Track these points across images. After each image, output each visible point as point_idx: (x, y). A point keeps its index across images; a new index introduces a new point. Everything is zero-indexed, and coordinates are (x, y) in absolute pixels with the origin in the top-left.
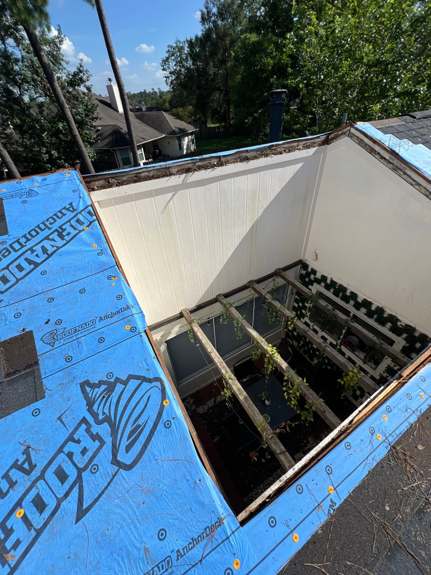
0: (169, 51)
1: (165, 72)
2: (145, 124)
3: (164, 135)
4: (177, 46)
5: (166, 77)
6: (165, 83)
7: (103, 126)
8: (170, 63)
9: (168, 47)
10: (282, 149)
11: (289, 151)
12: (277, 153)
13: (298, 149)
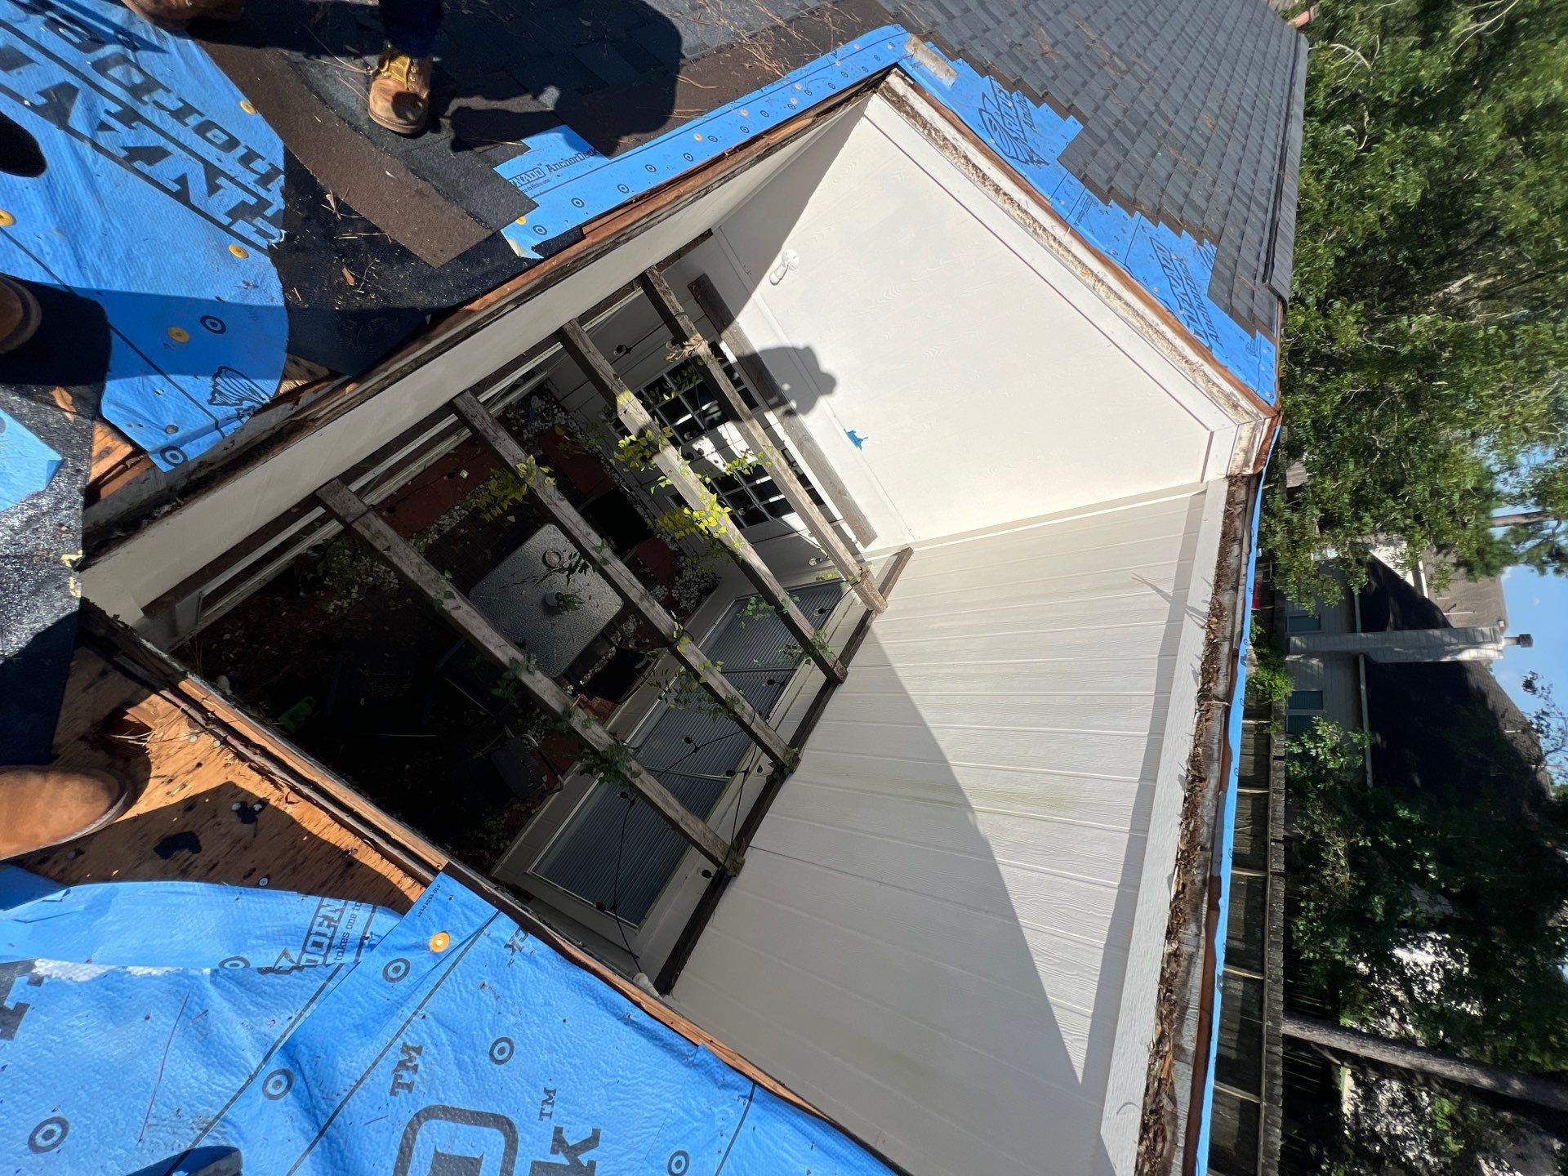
10: (1186, 949)
11: (1166, 982)
12: (1175, 911)
13: (1159, 1041)
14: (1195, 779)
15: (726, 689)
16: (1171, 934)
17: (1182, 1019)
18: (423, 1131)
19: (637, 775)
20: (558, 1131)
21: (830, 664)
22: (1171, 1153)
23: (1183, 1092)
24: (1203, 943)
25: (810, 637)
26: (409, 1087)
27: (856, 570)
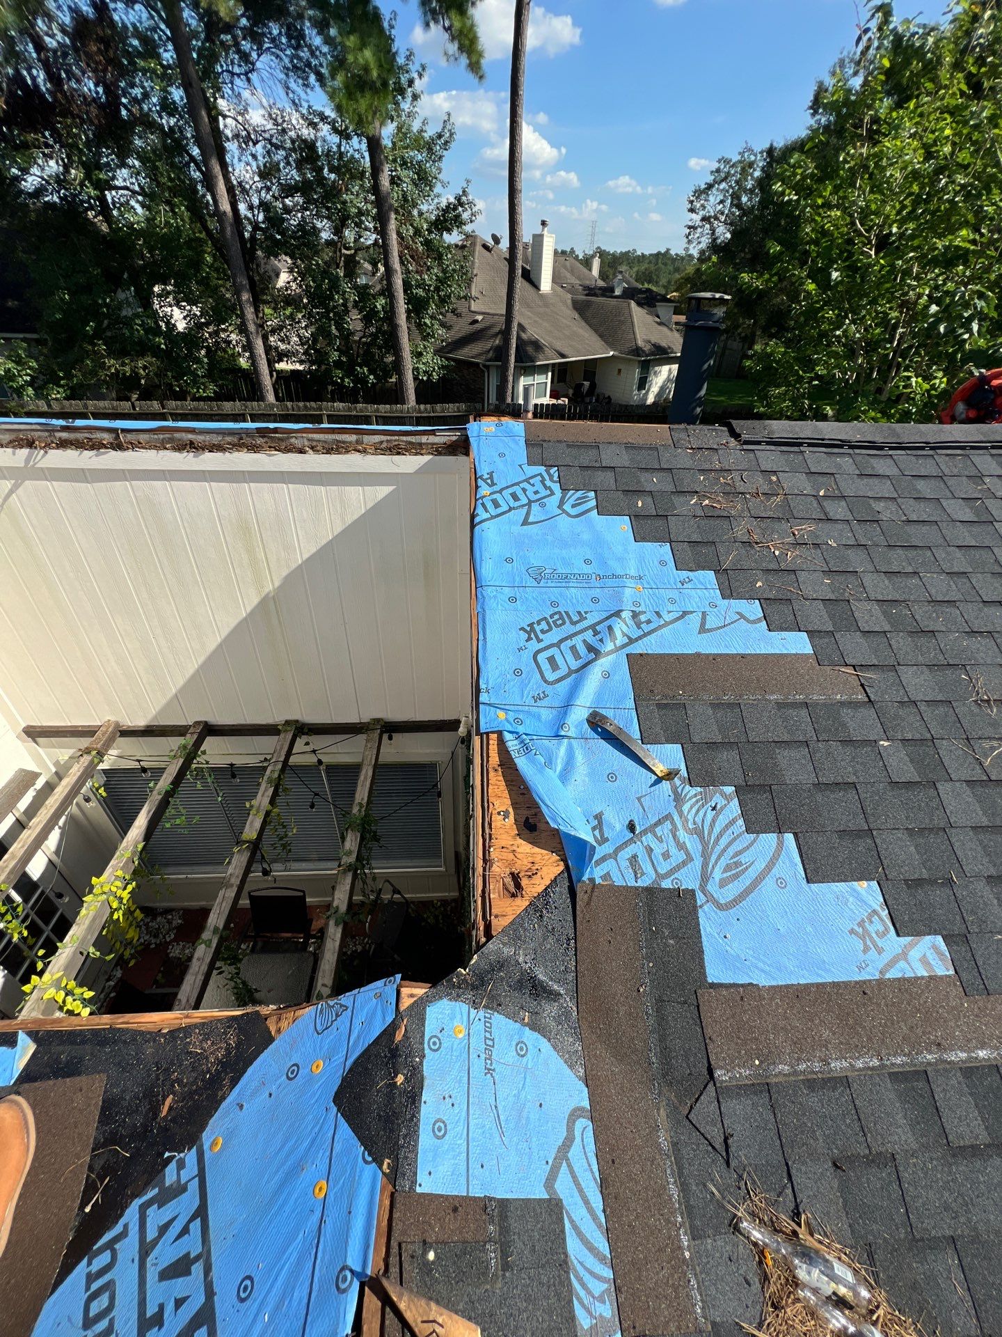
0: (718, 171)
1: (694, 216)
2: (583, 324)
3: (611, 353)
4: (740, 162)
5: (690, 227)
6: (686, 240)
7: (488, 314)
8: (711, 198)
9: (719, 161)
10: (306, 443)
11: (329, 451)
12: (288, 450)
13: (359, 451)
14: (192, 447)
15: (266, 790)
16: (301, 451)
17: (344, 442)
18: (551, 680)
19: (360, 804)
20: (527, 641)
21: (195, 736)
22: (403, 441)
23: (377, 438)
24: (299, 435)
25: (181, 761)
26: (544, 692)
27: (86, 759)
